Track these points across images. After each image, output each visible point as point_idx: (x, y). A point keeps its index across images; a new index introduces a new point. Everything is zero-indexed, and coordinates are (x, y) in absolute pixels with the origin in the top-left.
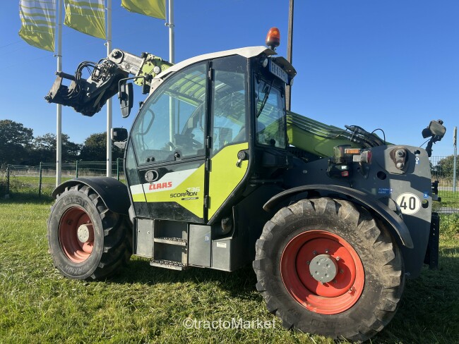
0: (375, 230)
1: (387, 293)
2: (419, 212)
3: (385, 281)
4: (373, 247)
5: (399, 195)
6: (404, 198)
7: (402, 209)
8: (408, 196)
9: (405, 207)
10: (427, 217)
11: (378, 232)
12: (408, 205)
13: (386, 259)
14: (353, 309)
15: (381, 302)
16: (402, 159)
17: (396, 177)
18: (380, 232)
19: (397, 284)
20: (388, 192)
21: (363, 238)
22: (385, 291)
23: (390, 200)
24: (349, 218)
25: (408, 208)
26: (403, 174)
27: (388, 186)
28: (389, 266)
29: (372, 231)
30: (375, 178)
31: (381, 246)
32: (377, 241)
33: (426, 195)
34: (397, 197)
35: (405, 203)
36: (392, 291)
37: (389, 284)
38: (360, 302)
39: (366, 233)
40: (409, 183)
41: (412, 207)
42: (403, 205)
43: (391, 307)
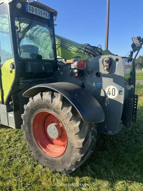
0: (70, 113)
1: (76, 151)
2: (117, 97)
3: (75, 144)
4: (69, 124)
5: (107, 87)
6: (109, 88)
7: (108, 95)
8: (112, 87)
9: (110, 94)
10: (121, 100)
11: (71, 115)
12: (111, 93)
13: (75, 131)
14: (63, 156)
15: (73, 155)
16: (107, 64)
17: (105, 76)
18: (72, 115)
19: (81, 146)
20: (101, 85)
21: (64, 118)
22: (75, 149)
23: (102, 90)
24: (57, 106)
25: (111, 95)
26: (109, 74)
27: (101, 81)
28: (77, 136)
29: (68, 114)
30: (95, 76)
31: (73, 123)
32: (70, 120)
33: (121, 87)
34: (106, 88)
35: (110, 92)
36: (79, 150)
37: (76, 146)
38: (65, 153)
39: (65, 115)
40: (112, 80)
41: (113, 94)
42: (109, 93)
43: (78, 159)
